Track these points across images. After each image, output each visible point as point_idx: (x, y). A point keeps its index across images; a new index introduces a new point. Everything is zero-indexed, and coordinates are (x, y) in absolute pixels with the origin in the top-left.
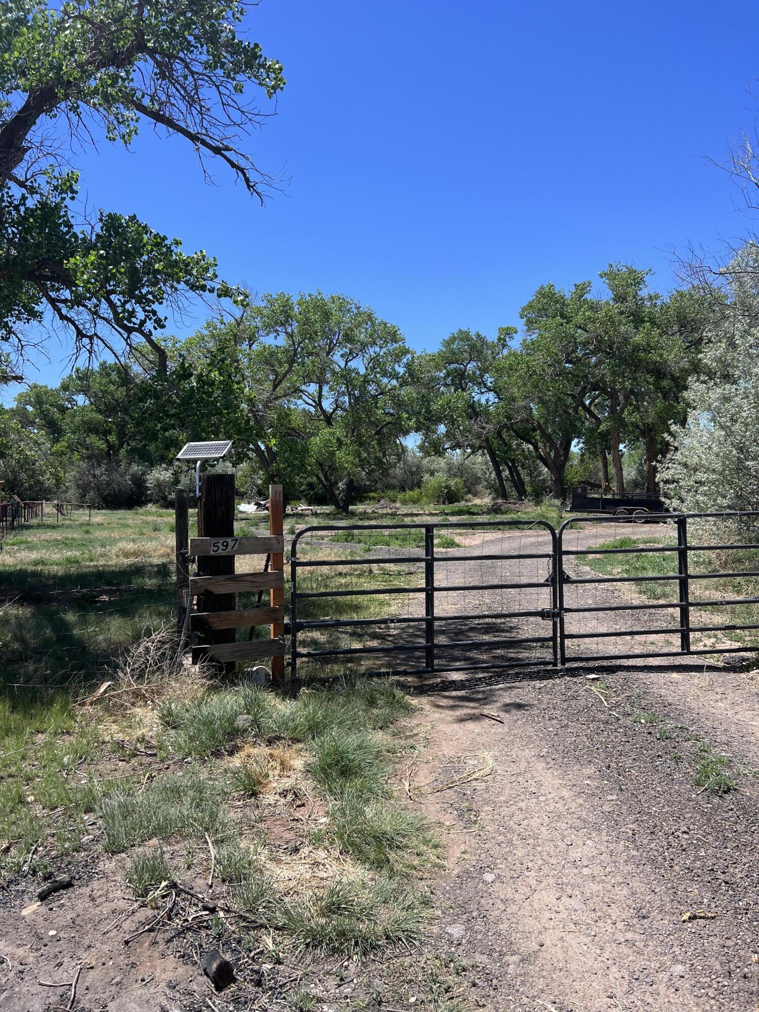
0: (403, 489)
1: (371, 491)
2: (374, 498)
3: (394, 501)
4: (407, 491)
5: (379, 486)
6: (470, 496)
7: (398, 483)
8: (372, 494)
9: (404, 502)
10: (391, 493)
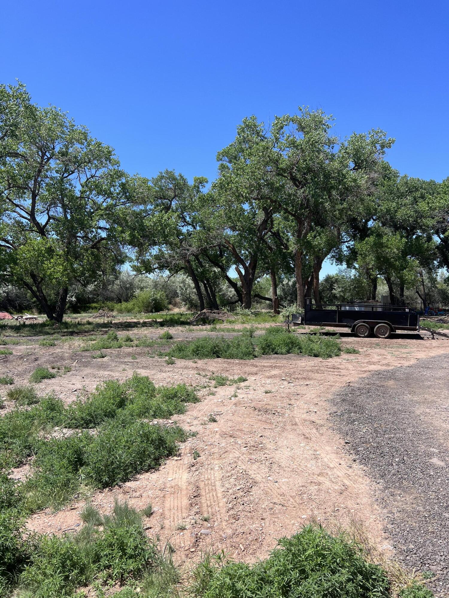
0: (119, 301)
1: (94, 302)
2: (96, 308)
3: (112, 310)
4: (123, 303)
5: (100, 298)
6: (170, 306)
7: (115, 296)
8: (94, 305)
9: (120, 311)
10: (109, 304)
